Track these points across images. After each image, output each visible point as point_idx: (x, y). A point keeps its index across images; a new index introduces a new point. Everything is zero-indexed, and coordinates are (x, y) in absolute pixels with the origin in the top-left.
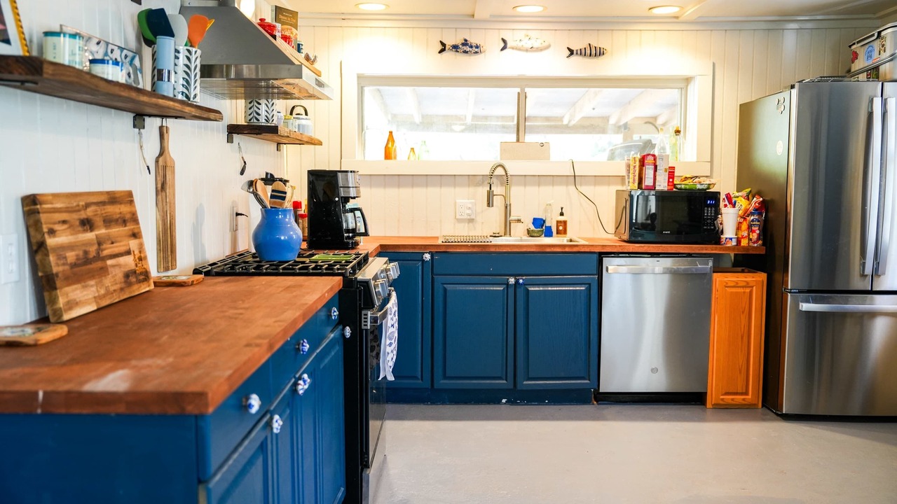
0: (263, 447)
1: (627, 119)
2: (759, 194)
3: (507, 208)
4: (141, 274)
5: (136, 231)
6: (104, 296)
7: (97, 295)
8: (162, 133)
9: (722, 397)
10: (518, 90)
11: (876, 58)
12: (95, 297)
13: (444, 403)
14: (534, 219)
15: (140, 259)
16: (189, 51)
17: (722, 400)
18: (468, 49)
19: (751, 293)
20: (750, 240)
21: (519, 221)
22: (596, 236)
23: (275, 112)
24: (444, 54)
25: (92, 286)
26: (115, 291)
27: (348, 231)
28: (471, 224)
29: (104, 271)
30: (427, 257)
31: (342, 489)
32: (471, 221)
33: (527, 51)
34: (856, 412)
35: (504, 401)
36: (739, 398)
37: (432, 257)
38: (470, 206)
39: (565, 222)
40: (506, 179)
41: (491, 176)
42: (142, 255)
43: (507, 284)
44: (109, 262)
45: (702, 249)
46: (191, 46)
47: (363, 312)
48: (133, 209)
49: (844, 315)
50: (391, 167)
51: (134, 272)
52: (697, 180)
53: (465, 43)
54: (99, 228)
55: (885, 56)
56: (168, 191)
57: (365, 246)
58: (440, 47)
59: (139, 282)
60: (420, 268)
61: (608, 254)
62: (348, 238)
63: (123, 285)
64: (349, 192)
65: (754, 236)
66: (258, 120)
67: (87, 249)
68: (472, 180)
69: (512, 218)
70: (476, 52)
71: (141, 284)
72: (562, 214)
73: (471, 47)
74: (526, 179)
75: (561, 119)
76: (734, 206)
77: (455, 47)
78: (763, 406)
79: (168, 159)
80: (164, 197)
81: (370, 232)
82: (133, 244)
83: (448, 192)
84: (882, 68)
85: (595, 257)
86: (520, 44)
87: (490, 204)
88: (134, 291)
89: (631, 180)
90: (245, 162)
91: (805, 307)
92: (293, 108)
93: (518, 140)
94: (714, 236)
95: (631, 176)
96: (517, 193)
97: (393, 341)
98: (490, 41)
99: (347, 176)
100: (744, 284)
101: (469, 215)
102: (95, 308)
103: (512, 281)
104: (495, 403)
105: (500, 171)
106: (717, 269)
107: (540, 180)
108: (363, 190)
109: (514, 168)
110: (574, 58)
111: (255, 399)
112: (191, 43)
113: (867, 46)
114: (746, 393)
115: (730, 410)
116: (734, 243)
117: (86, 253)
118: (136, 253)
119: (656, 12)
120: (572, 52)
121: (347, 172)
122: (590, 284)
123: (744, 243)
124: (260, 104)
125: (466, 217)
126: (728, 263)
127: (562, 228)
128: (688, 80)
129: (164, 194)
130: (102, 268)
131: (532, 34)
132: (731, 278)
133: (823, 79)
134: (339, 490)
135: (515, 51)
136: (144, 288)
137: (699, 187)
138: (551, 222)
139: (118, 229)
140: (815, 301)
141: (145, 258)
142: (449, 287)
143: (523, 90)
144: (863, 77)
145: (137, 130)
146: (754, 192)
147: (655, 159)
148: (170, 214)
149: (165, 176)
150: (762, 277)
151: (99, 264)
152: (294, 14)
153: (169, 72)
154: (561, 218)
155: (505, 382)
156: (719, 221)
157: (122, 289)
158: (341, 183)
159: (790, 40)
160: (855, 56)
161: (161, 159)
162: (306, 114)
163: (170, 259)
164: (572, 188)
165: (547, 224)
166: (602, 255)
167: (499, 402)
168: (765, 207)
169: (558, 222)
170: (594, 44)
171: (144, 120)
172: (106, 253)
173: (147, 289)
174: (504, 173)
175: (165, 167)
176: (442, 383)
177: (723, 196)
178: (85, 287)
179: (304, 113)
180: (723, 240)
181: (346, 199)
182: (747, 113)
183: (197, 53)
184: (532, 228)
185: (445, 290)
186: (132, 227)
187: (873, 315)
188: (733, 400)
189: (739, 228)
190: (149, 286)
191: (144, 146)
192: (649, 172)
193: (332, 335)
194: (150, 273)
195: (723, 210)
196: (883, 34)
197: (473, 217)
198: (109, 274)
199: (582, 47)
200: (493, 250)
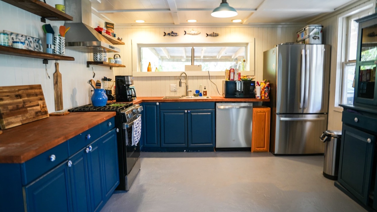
0: (64, 171)
1: (237, 56)
2: (269, 81)
3: (187, 87)
4: (43, 112)
5: (42, 98)
6: (25, 120)
7: (22, 120)
8: (56, 65)
9: (256, 149)
10: (191, 48)
11: (304, 37)
12: (21, 121)
13: (165, 152)
14: (196, 91)
15: (43, 107)
16: (60, 38)
17: (256, 150)
18: (173, 34)
19: (265, 114)
20: (265, 97)
21: (191, 91)
22: (217, 96)
23: (103, 57)
24: (165, 36)
25: (20, 117)
26: (30, 118)
27: (129, 95)
28: (175, 93)
29: (26, 112)
30: (158, 104)
31: (118, 182)
32: (175, 91)
33: (193, 35)
34: (300, 153)
35: (185, 151)
36: (262, 149)
37: (159, 104)
38: (175, 86)
39: (206, 92)
40: (186, 77)
41: (181, 76)
42: (44, 106)
43: (185, 112)
44: (28, 109)
45: (249, 100)
46: (61, 36)
47: (123, 124)
48: (41, 91)
49: (297, 122)
50: (149, 74)
51: (40, 112)
52: (247, 77)
53: (172, 32)
54: (24, 97)
55: (307, 36)
56: (58, 84)
57: (136, 100)
58: (164, 34)
59: (42, 115)
60: (155, 107)
61: (218, 102)
62: (129, 98)
63: (35, 116)
64: (129, 83)
65: (266, 95)
66: (97, 60)
67: (18, 105)
68: (175, 78)
69: (189, 90)
70: (176, 36)
71: (43, 116)
72: (205, 89)
73: (174, 34)
74: (193, 77)
75: (216, 57)
76: (260, 85)
77: (169, 34)
78: (270, 151)
79: (58, 74)
80: (57, 86)
81: (137, 96)
82: (40, 102)
83: (167, 82)
84: (306, 40)
85: (214, 103)
86: (190, 33)
87: (180, 85)
88: (40, 118)
89: (226, 77)
90: (95, 74)
91: (282, 119)
92: (115, 55)
93: (192, 64)
94: (253, 96)
95: (226, 76)
96: (190, 82)
97: (137, 133)
98: (180, 32)
99: (128, 77)
100: (263, 111)
101: (174, 89)
102: (21, 124)
103: (186, 111)
104: (182, 152)
105: (184, 75)
106: (254, 107)
107: (198, 77)
108: (135, 82)
109: (189, 74)
110: (208, 37)
111: (53, 157)
112: (60, 35)
113: (302, 33)
114: (264, 147)
115: (259, 153)
116: (260, 98)
117: (17, 106)
118: (41, 105)
119: (234, 21)
120: (208, 35)
121: (128, 76)
122: (212, 112)
123: (263, 98)
124: (97, 54)
125: (173, 90)
126: (260, 104)
127: (205, 93)
128: (247, 44)
129: (57, 85)
130: (25, 111)
131: (194, 29)
132: (259, 110)
133: (287, 44)
134: (116, 182)
135: (189, 35)
136: (45, 117)
137: (248, 79)
138: (202, 92)
139: (33, 98)
140: (286, 117)
141: (46, 107)
142: (165, 114)
143: (193, 48)
144: (301, 43)
145: (45, 64)
146: (267, 81)
147: (234, 70)
148: (60, 92)
149: (57, 79)
150: (269, 109)
151: (24, 109)
152: (113, 25)
153: (51, 45)
154: (205, 90)
155: (184, 145)
156: (255, 91)
157: (34, 118)
158: (126, 80)
159: (279, 31)
160: (298, 36)
161: (55, 74)
162: (120, 57)
163: (60, 106)
164: (209, 80)
165: (200, 92)
166: (216, 102)
167: (183, 151)
168: (270, 85)
169: (204, 92)
170: (215, 32)
171: (48, 61)
172: (27, 106)
173: (46, 117)
174: (185, 75)
175: (57, 76)
176: (164, 145)
177: (256, 82)
178: (17, 117)
179: (119, 56)
180: (256, 97)
181: (129, 85)
182: (265, 54)
183: (63, 38)
184: (195, 93)
185: (164, 114)
186: (40, 97)
187: (306, 121)
188: (260, 150)
189: (261, 93)
190: (47, 116)
191: (48, 69)
192: (232, 74)
193: (110, 132)
194: (48, 111)
195: (256, 87)
196: (306, 29)
197: (176, 90)
198: (28, 113)
199: (211, 33)
200: (179, 101)
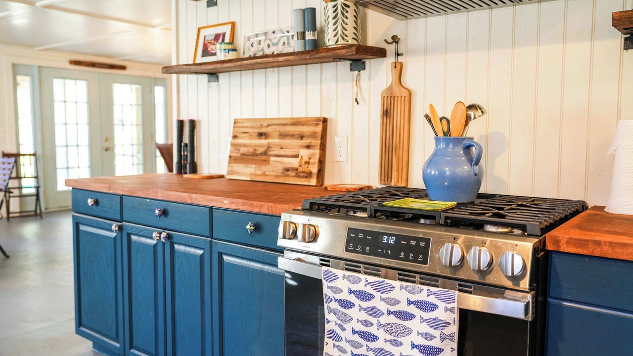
4: (303, 172)
5: (312, 145)
6: (259, 175)
7: (253, 173)
12: (251, 174)
15: (307, 163)
25: (252, 168)
26: (270, 175)
29: (266, 162)
42: (311, 161)
44: (272, 159)
48: (317, 130)
51: (296, 169)
54: (272, 138)
63: (279, 174)
67: (257, 148)
88: (289, 181)
102: (249, 179)
117: (255, 150)
118: (304, 158)
130: (264, 161)
139: (291, 141)
149: (389, 105)
151: (264, 157)
157: (277, 176)
172: (271, 153)
175: (390, 97)
178: (247, 167)
198: (269, 165)
